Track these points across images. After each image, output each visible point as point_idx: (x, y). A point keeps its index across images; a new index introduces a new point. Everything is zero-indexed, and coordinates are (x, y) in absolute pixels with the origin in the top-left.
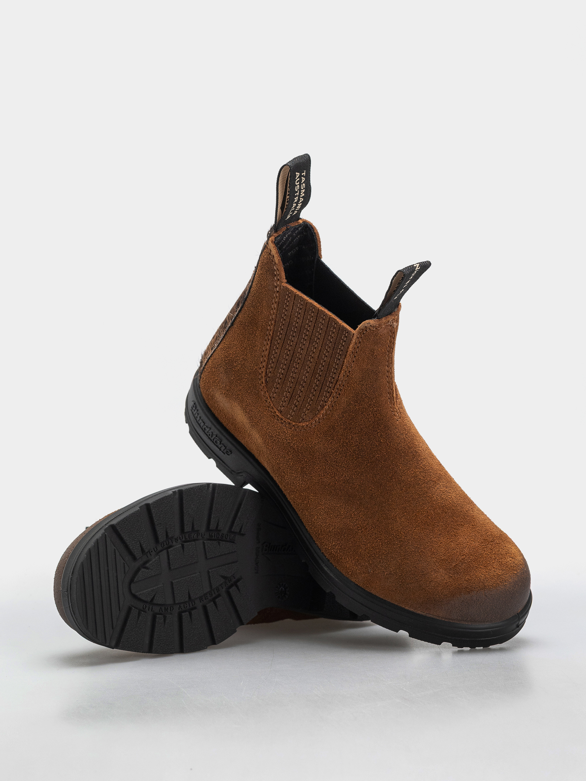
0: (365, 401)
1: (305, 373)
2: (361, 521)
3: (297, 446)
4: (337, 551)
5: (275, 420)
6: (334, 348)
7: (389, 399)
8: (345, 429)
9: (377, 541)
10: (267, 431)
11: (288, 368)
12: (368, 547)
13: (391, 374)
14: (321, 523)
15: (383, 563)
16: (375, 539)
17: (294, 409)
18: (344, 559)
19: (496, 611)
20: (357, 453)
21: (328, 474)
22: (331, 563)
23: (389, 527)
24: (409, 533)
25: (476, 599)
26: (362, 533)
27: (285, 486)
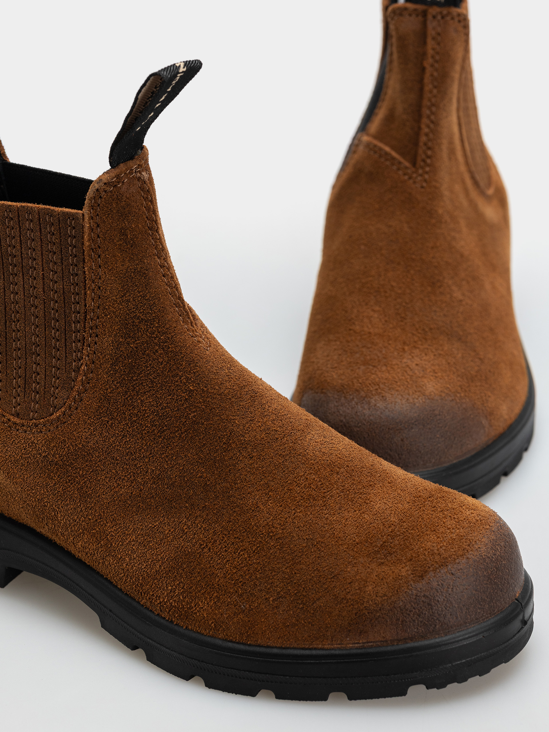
0: (141, 329)
1: (34, 330)
2: (203, 532)
3: (60, 457)
4: (180, 597)
5: (12, 432)
6: (62, 260)
7: (180, 315)
8: (126, 392)
9: (239, 553)
10: (6, 455)
11: (6, 339)
12: (228, 570)
13: (169, 271)
14: (139, 565)
15: (262, 585)
16: (235, 553)
17: (35, 399)
18: (195, 606)
19: (478, 597)
20: (158, 424)
21: (124, 479)
22: (176, 624)
23: (251, 524)
24: (287, 522)
25: (438, 585)
26: (210, 551)
27: (63, 534)
